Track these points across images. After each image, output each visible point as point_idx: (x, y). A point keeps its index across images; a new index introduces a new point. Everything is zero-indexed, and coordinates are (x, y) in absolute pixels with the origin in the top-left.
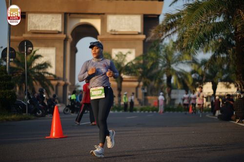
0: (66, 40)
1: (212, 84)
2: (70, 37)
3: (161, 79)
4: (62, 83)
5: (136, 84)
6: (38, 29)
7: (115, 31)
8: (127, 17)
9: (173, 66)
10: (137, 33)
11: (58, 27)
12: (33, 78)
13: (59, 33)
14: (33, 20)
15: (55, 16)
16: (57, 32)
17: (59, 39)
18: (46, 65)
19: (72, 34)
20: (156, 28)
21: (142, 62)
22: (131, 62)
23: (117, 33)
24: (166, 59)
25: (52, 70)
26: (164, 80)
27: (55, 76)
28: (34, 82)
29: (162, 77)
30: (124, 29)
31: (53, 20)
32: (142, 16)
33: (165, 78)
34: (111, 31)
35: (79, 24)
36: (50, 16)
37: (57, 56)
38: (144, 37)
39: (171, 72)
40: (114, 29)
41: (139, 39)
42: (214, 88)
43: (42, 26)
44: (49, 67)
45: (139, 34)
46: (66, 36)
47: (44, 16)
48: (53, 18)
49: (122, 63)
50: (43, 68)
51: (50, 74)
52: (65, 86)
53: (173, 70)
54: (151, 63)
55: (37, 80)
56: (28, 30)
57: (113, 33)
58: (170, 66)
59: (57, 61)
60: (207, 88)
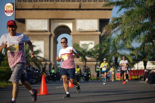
0: (51, 36)
1: (144, 62)
2: (53, 34)
3: (111, 60)
4: (48, 63)
5: (95, 63)
6: (33, 29)
7: (81, 30)
8: (89, 21)
9: (118, 51)
10: (95, 31)
11: (46, 28)
12: (30, 60)
13: (46, 31)
14: (30, 24)
15: (43, 21)
16: (45, 31)
17: (46, 35)
18: (38, 52)
19: (54, 32)
20: (107, 27)
21: (98, 48)
22: (92, 49)
23: (83, 31)
24: (114, 47)
25: (41, 55)
26: (113, 60)
27: (44, 59)
28: (31, 63)
29: (112, 58)
30: (87, 28)
31: (43, 23)
32: (99, 20)
33: (114, 59)
34: (79, 29)
35: (59, 26)
36: (40, 21)
37: (45, 46)
38: (100, 33)
39: (117, 55)
40: (80, 28)
41: (96, 35)
42: (145, 65)
43: (35, 27)
44: (40, 53)
45: (97, 31)
46: (51, 33)
47: (36, 21)
48: (42, 22)
49: (86, 49)
50: (36, 54)
51: (41, 57)
52: (50, 65)
53: (119, 54)
54: (104, 49)
55: (33, 61)
56: (27, 30)
57: (80, 31)
58: (117, 51)
59: (45, 49)
60: (141, 65)
